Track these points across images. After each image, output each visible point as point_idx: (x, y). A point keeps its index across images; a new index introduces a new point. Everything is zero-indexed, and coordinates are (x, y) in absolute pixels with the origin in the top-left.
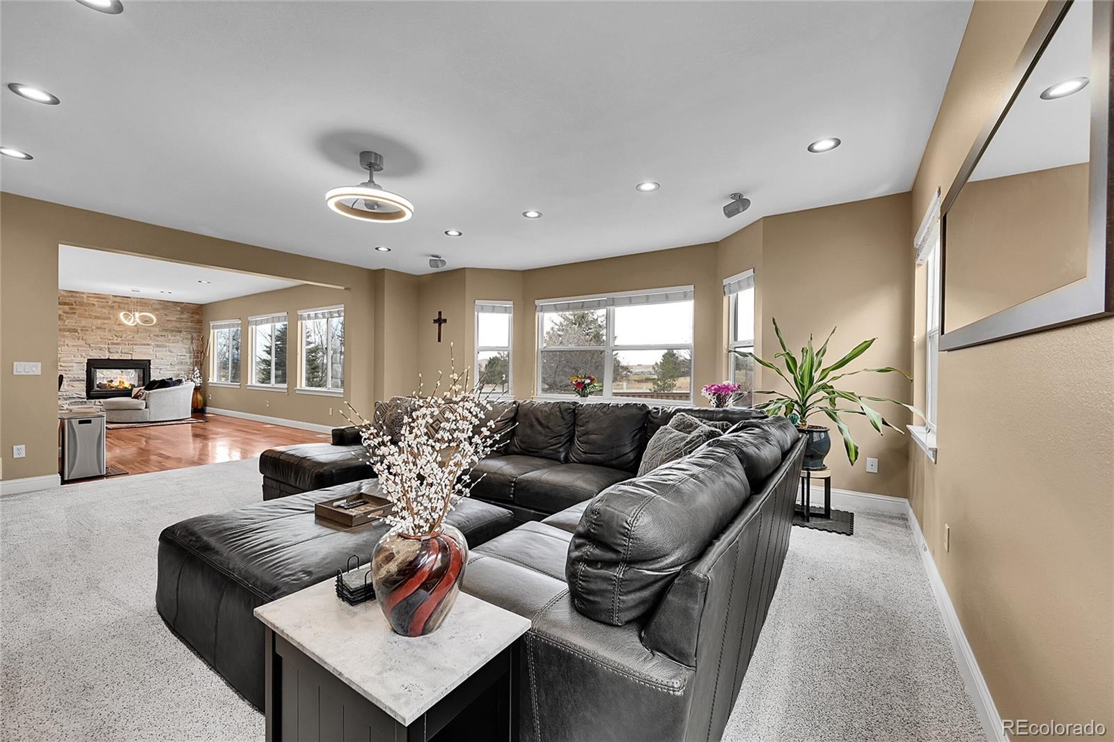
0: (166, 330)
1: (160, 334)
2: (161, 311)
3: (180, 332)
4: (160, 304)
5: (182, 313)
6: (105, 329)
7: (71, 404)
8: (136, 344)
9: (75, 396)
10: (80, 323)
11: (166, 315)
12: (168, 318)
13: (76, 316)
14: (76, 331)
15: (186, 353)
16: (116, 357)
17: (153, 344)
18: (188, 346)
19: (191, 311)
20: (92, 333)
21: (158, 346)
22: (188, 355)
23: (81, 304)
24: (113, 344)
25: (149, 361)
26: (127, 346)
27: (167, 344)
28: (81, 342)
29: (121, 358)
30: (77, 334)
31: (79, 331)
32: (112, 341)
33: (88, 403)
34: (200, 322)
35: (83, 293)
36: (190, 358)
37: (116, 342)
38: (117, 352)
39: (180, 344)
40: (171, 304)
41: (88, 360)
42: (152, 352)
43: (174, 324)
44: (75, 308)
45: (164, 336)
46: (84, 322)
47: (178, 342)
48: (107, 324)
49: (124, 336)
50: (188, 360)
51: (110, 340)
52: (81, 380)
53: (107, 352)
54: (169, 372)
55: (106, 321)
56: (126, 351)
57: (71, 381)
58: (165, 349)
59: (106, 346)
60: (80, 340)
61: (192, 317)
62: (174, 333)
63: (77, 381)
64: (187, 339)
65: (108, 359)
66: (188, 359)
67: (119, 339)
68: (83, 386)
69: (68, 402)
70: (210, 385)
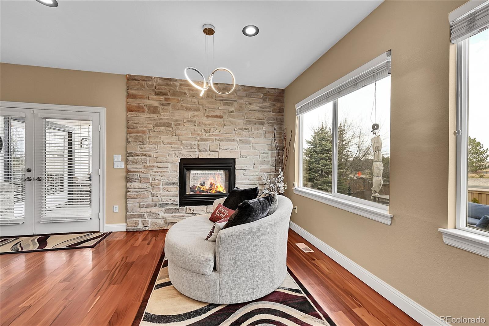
0: (249, 122)
1: (244, 127)
2: (246, 99)
3: (263, 124)
4: (245, 90)
5: (264, 100)
6: (195, 122)
7: (166, 211)
8: (222, 140)
9: (170, 202)
10: (173, 116)
11: (250, 104)
12: (252, 107)
13: (170, 108)
14: (169, 125)
15: (268, 150)
16: (204, 155)
17: (238, 139)
18: (269, 142)
19: (273, 98)
20: (184, 128)
21: (242, 142)
22: (270, 152)
23: (175, 94)
24: (203, 140)
25: (234, 159)
26: (215, 143)
27: (251, 139)
28: (174, 139)
29: (209, 157)
30: (171, 129)
31: (173, 126)
32: (201, 137)
33: (180, 211)
34: (281, 111)
35: (176, 80)
36: (272, 157)
37: (204, 137)
38: (206, 151)
39: (262, 140)
40: (254, 90)
41: (181, 159)
42: (237, 150)
43: (258, 115)
44: (169, 99)
45: (248, 129)
46: (178, 115)
47: (261, 137)
48: (197, 116)
49: (212, 130)
51: (199, 135)
52: (174, 183)
53: (197, 150)
54: (252, 174)
55: (196, 113)
56: (213, 148)
57: (166, 184)
58: (247, 146)
59: (196, 142)
60: (174, 137)
61: (274, 105)
62: (258, 126)
63: (171, 184)
64: (269, 132)
65: (198, 159)
66: (270, 157)
67: (208, 134)
68: (175, 190)
69: (163, 209)
70: (295, 192)
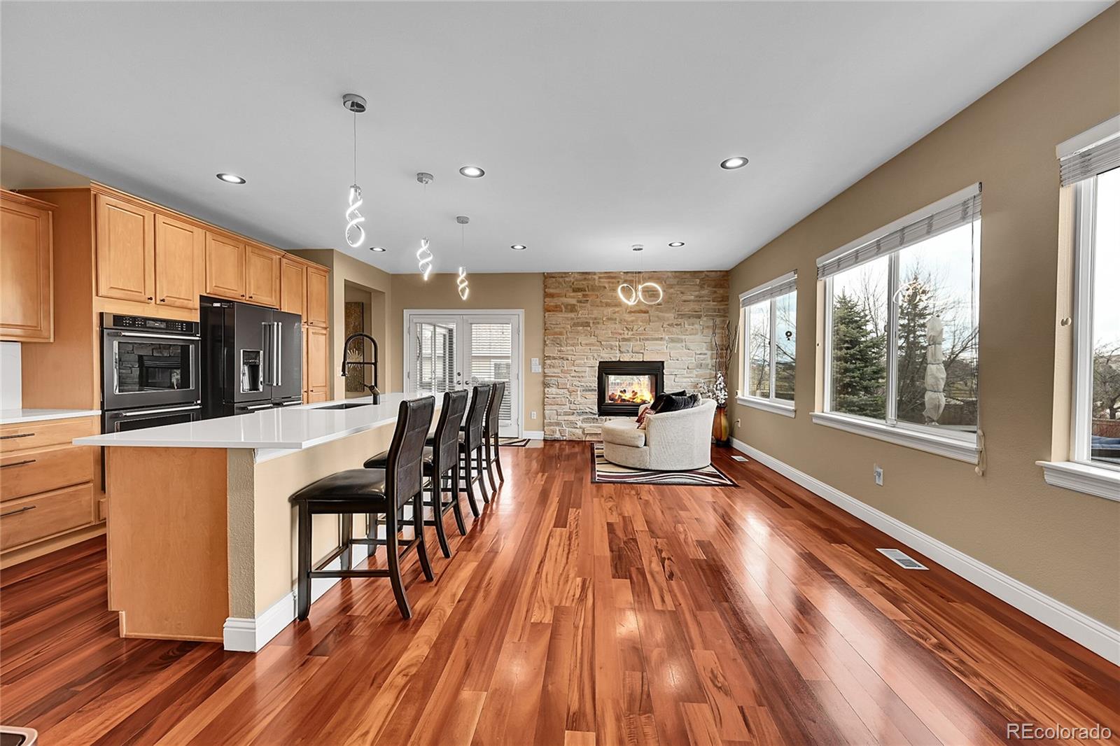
0: (682, 316)
1: (675, 322)
2: (677, 288)
3: (699, 317)
4: (675, 277)
5: (702, 287)
6: (616, 319)
7: (584, 421)
8: (647, 339)
9: (588, 410)
10: (592, 314)
11: (682, 293)
12: (685, 298)
13: (588, 305)
14: (587, 324)
15: (707, 349)
16: (626, 358)
17: (667, 337)
18: (708, 339)
19: (713, 283)
20: (604, 327)
21: (672, 340)
22: (709, 353)
23: (593, 289)
24: (624, 340)
25: (663, 362)
26: (638, 342)
27: (684, 337)
28: (593, 340)
29: (632, 360)
30: (589, 328)
31: (591, 325)
32: (623, 336)
33: (599, 421)
34: (725, 299)
35: (595, 274)
36: (712, 359)
37: (626, 336)
38: (628, 352)
39: (698, 337)
40: (688, 275)
41: (600, 362)
42: (666, 351)
43: (692, 306)
44: (587, 295)
45: (680, 324)
46: (596, 313)
47: (696, 334)
48: (618, 312)
49: (635, 327)
50: (709, 361)
51: (621, 334)
52: (593, 390)
53: (618, 351)
54: (685, 380)
55: (617, 309)
56: (636, 349)
57: (583, 391)
58: (679, 345)
59: (617, 343)
60: (593, 337)
61: (715, 292)
62: (692, 320)
63: (589, 390)
64: (708, 327)
65: (619, 361)
66: (709, 359)
67: (630, 333)
68: (594, 397)
69: (581, 418)
70: (739, 402)
